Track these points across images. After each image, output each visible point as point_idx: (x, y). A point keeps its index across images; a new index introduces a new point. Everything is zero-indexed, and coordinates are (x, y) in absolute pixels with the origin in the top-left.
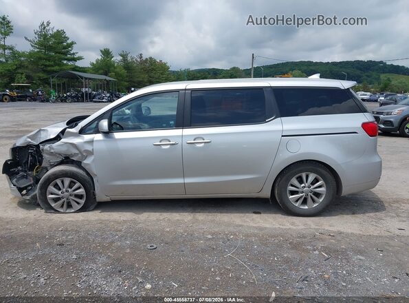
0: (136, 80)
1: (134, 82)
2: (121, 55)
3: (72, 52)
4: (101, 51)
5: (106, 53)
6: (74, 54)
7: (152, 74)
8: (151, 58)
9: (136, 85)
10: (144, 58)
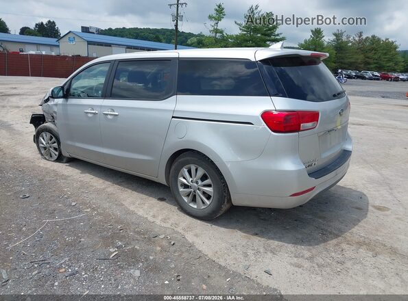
0: (347, 61)
1: (345, 64)
2: (335, 35)
3: (276, 33)
4: (312, 31)
5: (317, 33)
6: (278, 35)
7: (370, 55)
8: (373, 37)
9: (347, 66)
10: (364, 37)
